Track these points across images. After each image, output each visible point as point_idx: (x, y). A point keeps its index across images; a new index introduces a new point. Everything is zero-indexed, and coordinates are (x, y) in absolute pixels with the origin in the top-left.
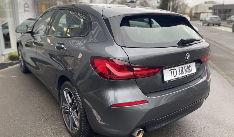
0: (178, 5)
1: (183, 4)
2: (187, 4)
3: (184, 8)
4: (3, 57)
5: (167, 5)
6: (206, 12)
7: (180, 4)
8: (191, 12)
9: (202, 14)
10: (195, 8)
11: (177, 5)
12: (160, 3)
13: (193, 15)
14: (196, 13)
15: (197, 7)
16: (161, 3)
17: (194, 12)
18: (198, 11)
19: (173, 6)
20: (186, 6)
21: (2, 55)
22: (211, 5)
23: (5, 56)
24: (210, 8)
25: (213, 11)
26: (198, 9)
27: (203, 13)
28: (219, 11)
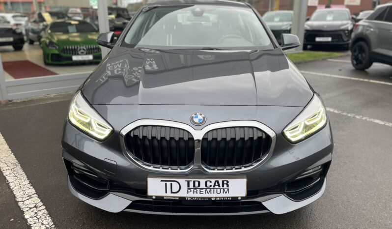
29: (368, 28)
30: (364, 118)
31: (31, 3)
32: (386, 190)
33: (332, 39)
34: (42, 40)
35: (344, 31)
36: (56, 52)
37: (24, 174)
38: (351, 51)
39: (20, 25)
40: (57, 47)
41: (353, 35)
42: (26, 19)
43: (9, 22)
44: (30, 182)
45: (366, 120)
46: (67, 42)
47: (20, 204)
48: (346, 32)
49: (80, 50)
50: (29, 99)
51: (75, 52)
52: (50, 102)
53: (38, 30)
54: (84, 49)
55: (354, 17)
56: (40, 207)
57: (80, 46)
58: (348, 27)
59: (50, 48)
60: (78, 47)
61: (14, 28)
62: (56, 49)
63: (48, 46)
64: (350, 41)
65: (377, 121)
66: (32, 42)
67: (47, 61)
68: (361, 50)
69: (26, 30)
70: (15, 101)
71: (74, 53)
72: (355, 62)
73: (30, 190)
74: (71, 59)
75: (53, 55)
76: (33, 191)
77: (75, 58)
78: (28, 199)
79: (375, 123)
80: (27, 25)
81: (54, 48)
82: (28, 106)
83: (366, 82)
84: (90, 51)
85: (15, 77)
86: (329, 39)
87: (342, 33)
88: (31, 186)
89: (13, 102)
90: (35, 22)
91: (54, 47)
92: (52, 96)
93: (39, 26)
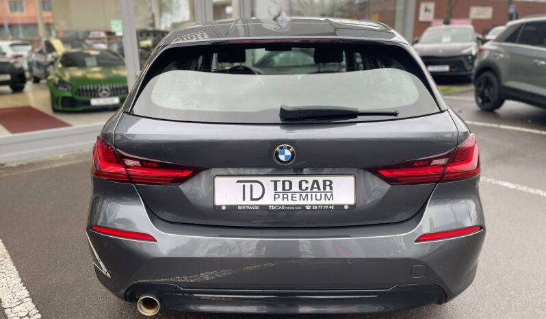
29: (496, 54)
30: (488, 180)
31: (36, 25)
32: (512, 283)
33: (451, 68)
34: (50, 77)
35: (466, 56)
36: (69, 94)
37: (15, 270)
38: (475, 85)
39: (21, 56)
40: (70, 88)
41: (476, 63)
42: (29, 48)
43: (4, 54)
44: (22, 281)
45: (491, 182)
46: (84, 80)
47: (7, 311)
48: (470, 57)
49: (102, 90)
50: (28, 162)
51: (95, 94)
52: (57, 165)
53: (46, 64)
54: (106, 90)
55: (480, 36)
56: (34, 315)
57: (101, 85)
58: (471, 51)
59: (60, 88)
60: (99, 86)
61: (12, 61)
62: (68, 90)
63: (56, 86)
64: (474, 71)
65: (506, 184)
66: (37, 80)
67: (56, 107)
68: (488, 83)
69: (29, 64)
70: (9, 165)
71: (93, 94)
72: (480, 101)
73: (22, 292)
74: (88, 103)
75: (64, 98)
76: (26, 293)
77: (95, 102)
78: (19, 305)
79: (503, 187)
80: (30, 56)
81: (66, 89)
82: (26, 171)
83: (494, 128)
84: (115, 92)
85: (13, 132)
86: (446, 68)
87: (464, 60)
88: (23, 286)
89: (6, 166)
90: (41, 52)
91: (65, 87)
92: (61, 156)
93: (46, 57)
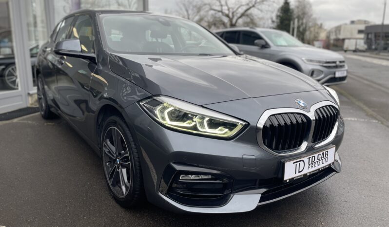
0: (306, 27)
1: (315, 25)
2: (321, 25)
3: (316, 30)
4: (30, 99)
5: (289, 25)
6: (354, 37)
7: (310, 24)
8: (328, 37)
9: (347, 42)
10: (336, 31)
11: (304, 26)
12: (277, 22)
13: (332, 42)
14: (337, 40)
15: (338, 29)
16: (279, 24)
17: (333, 37)
18: (341, 37)
19: (299, 27)
20: (321, 27)
21: (29, 94)
22: (362, 27)
23: (34, 96)
24: (360, 32)
25: (366, 36)
26: (340, 34)
27: (349, 39)
28: (376, 36)
